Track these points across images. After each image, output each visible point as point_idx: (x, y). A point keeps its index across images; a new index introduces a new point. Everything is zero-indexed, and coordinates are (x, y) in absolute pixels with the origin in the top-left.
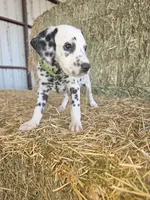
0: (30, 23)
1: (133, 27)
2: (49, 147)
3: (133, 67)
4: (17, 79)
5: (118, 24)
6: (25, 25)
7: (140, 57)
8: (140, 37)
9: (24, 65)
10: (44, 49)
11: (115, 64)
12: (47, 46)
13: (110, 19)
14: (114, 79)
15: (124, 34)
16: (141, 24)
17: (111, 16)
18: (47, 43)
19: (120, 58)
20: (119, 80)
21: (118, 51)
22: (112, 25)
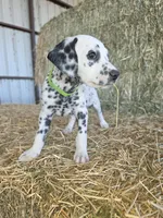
0: (37, 29)
1: (149, 35)
2: (48, 186)
3: (149, 80)
4: (24, 90)
5: (132, 32)
6: (31, 32)
7: (157, 68)
8: (157, 45)
9: (31, 75)
10: (64, 62)
11: (130, 76)
12: (68, 59)
13: (123, 26)
14: (129, 92)
15: (139, 43)
16: (158, 31)
17: (124, 22)
18: (67, 55)
19: (135, 70)
20: (134, 94)
21: (132, 62)
22: (126, 34)
